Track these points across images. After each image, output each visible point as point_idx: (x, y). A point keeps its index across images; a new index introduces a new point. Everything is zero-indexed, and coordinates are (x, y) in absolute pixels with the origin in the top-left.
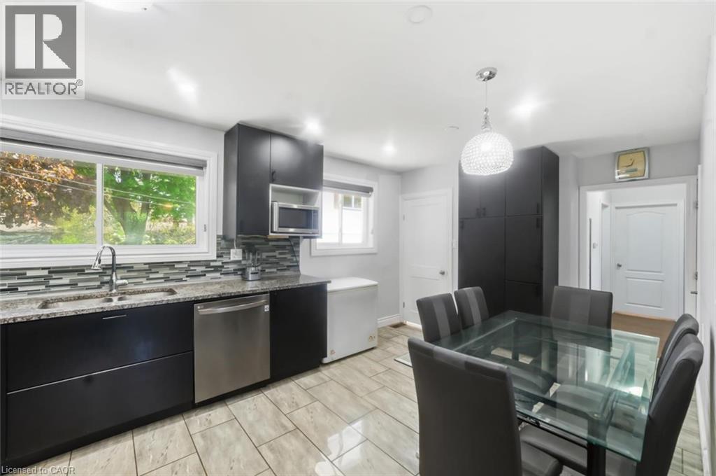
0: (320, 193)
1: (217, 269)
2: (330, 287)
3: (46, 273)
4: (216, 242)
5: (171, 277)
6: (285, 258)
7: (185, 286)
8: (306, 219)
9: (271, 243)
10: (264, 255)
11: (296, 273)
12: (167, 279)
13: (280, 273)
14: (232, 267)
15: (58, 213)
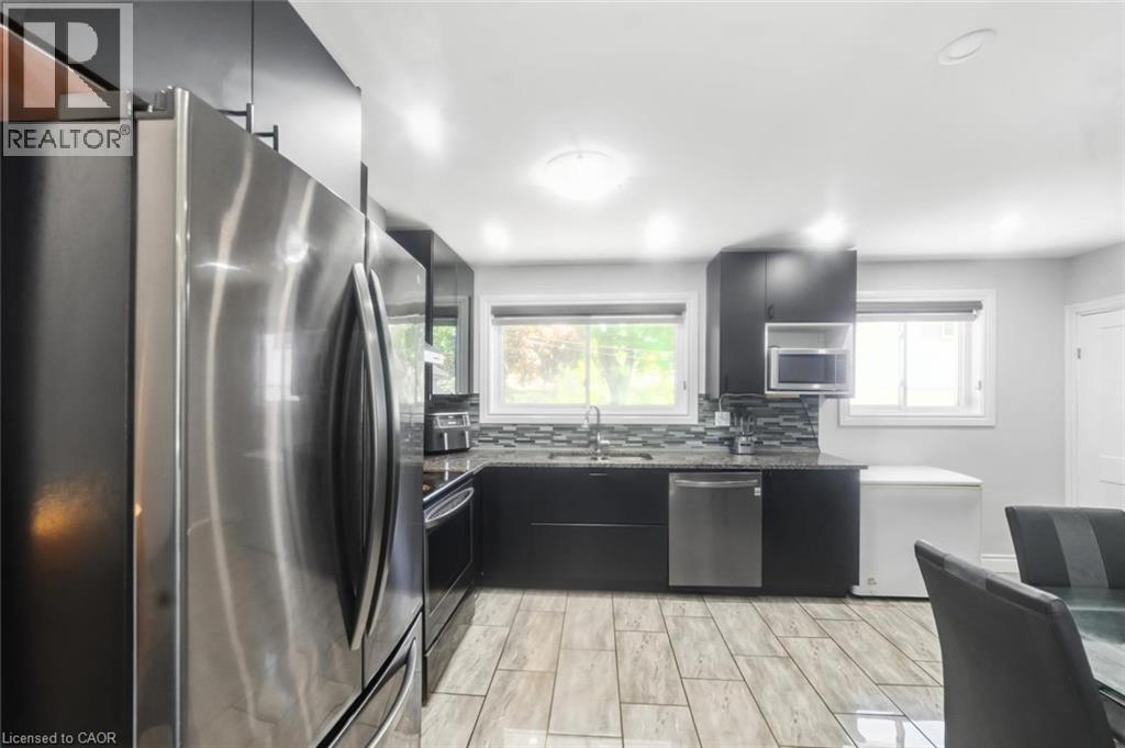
0: (851, 326)
1: (698, 436)
2: (864, 476)
3: (551, 429)
4: (697, 402)
5: (650, 442)
6: (795, 427)
7: (662, 453)
8: (822, 370)
9: (771, 405)
10: (761, 422)
11: (812, 450)
12: (645, 444)
13: (784, 448)
14: (717, 435)
15: (555, 371)
